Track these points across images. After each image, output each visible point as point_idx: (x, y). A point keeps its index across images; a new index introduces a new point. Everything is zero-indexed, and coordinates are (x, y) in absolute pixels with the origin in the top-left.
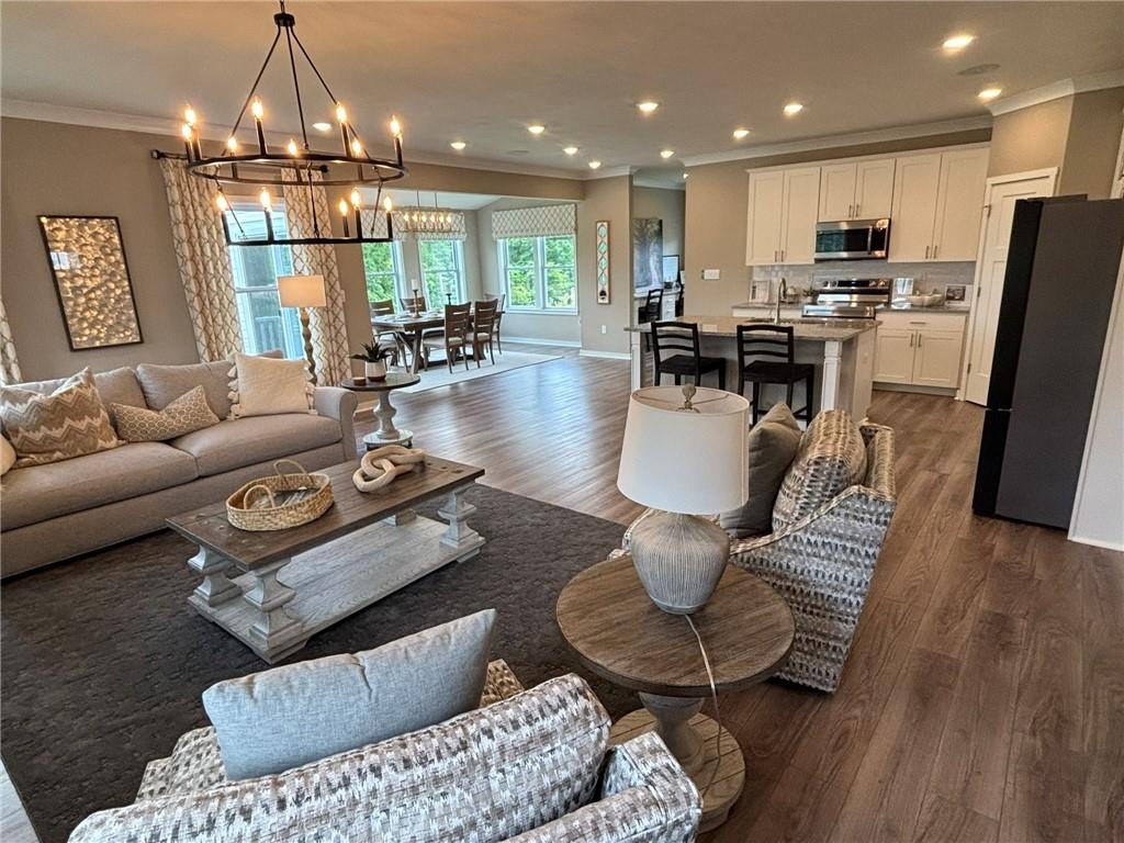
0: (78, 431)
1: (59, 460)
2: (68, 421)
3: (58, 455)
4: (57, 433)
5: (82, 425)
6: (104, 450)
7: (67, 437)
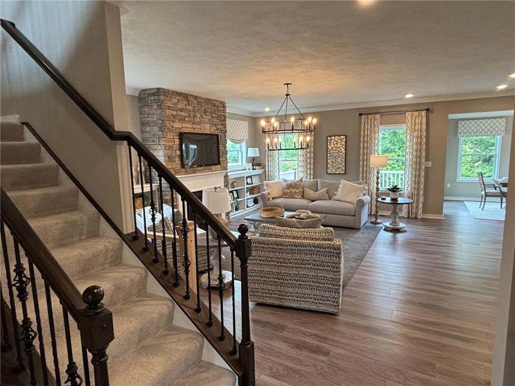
0: (292, 192)
1: (287, 198)
2: (291, 189)
3: (287, 196)
4: (288, 191)
5: (293, 191)
6: (296, 198)
7: (290, 193)
